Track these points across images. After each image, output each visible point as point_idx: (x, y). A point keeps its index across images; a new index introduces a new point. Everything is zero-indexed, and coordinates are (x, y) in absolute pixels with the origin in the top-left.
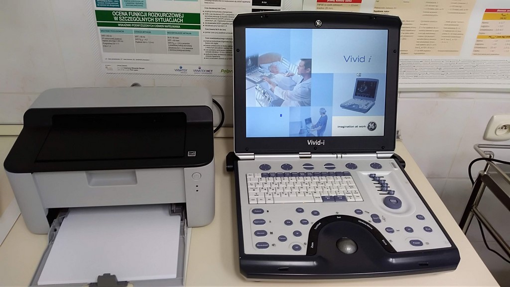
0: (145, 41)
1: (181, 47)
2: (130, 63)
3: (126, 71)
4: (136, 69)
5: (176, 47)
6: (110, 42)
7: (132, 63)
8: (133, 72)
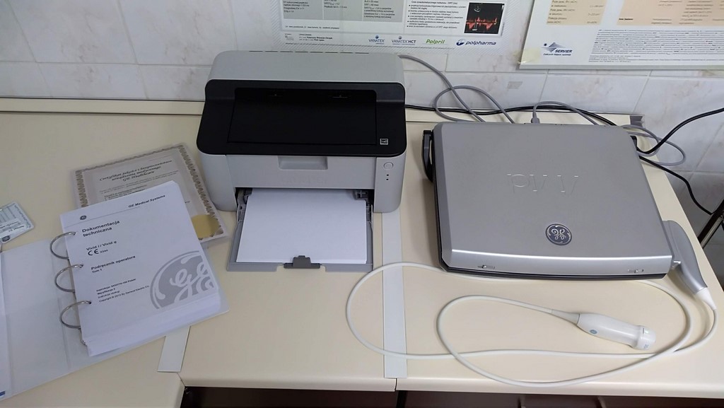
0: (336, 5)
1: (380, 13)
2: (316, 32)
3: (309, 41)
4: (322, 39)
5: (374, 12)
6: (293, 7)
7: (318, 32)
8: (318, 42)
